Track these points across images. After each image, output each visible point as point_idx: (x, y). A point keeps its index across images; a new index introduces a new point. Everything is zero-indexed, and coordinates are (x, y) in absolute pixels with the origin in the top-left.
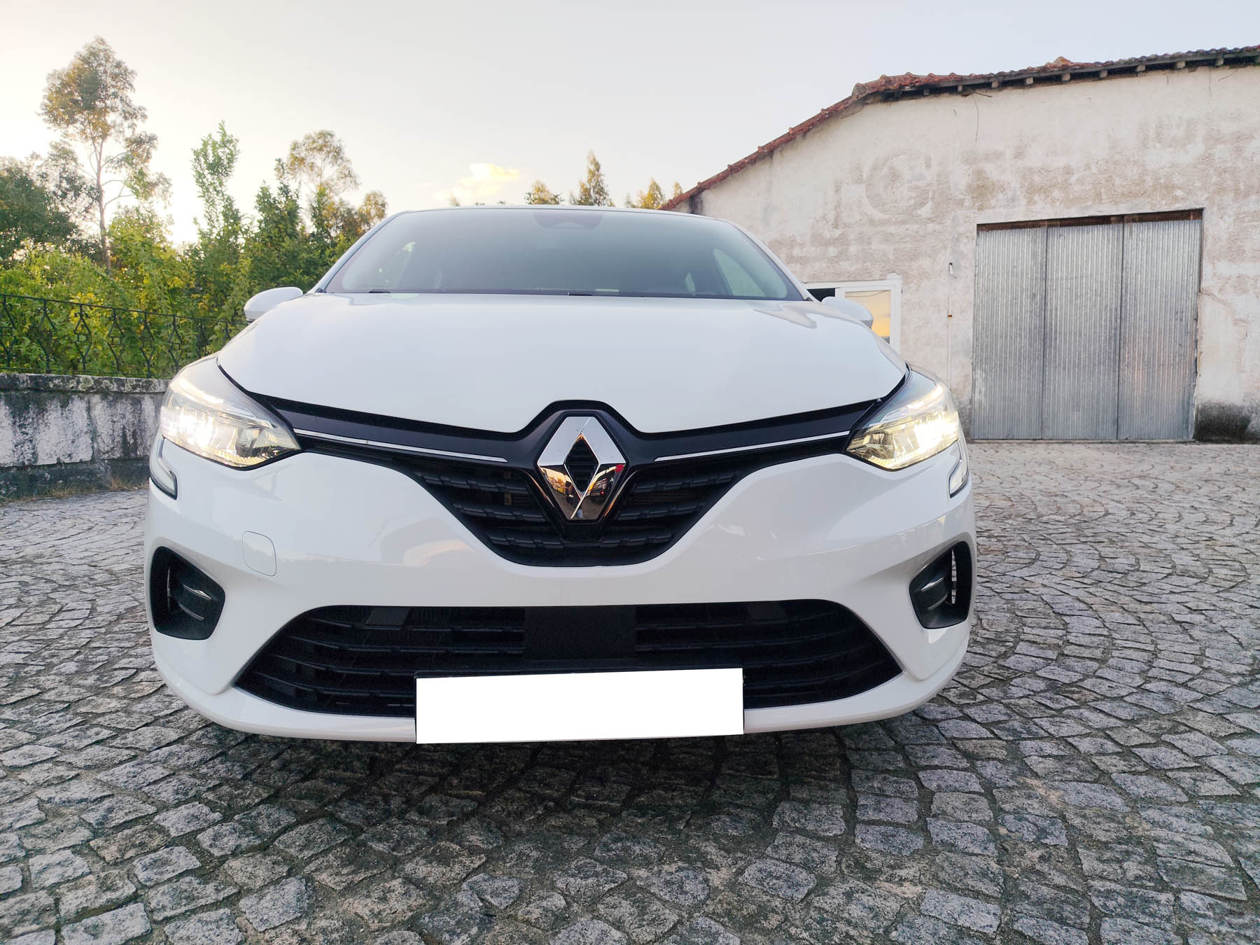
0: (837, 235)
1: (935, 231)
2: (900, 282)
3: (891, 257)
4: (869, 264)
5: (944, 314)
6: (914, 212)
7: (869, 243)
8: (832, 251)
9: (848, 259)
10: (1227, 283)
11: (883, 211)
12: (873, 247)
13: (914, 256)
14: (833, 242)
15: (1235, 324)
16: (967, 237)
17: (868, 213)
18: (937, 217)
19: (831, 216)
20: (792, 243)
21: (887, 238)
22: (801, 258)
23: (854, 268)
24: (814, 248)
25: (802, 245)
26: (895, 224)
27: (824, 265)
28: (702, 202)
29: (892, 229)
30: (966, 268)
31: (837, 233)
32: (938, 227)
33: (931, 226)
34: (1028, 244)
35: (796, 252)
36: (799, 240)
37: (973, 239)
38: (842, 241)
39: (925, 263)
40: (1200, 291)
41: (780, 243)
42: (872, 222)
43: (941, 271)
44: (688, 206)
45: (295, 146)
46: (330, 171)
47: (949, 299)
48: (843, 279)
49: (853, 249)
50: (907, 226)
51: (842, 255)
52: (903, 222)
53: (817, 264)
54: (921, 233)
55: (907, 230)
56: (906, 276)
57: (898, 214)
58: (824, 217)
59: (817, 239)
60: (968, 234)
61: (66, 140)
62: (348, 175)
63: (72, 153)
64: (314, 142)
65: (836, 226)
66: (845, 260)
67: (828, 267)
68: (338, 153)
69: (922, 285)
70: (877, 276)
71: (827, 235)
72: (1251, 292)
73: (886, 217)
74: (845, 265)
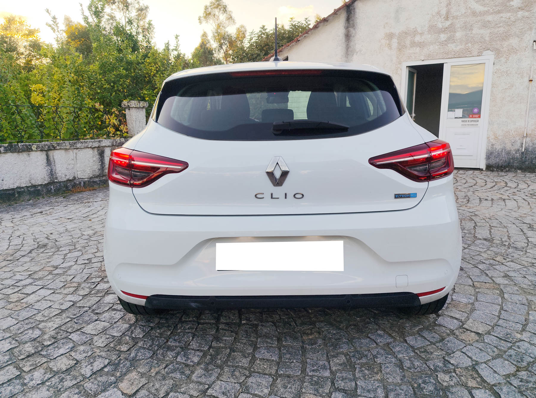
0: (447, 26)
1: (523, 17)
2: (493, 57)
3: (487, 39)
4: (470, 45)
5: (526, 79)
6: (508, 4)
7: (471, 30)
8: (443, 37)
9: (454, 42)
11: (484, 5)
12: (474, 32)
13: (506, 37)
14: (444, 30)
17: (472, 7)
18: (526, 6)
19: (444, 12)
20: (415, 32)
21: (485, 25)
22: (420, 43)
23: (458, 48)
24: (430, 36)
25: (422, 34)
26: (492, 13)
27: (437, 47)
28: (354, 9)
29: (489, 18)
31: (448, 23)
32: (527, 14)
33: (520, 14)
35: (417, 39)
36: (419, 30)
38: (451, 29)
39: (514, 42)
41: (406, 33)
42: (474, 14)
43: (527, 47)
44: (346, 13)
45: (206, 8)
46: (222, 17)
47: (531, 67)
48: (450, 56)
49: (459, 35)
50: (501, 15)
51: (452, 39)
52: (499, 12)
53: (431, 47)
54: (513, 19)
55: (502, 17)
56: (498, 53)
57: (496, 6)
58: (438, 13)
59: (433, 29)
61: (113, 11)
62: (230, 18)
63: (115, 17)
64: (214, 4)
65: (447, 18)
66: (452, 43)
67: (440, 48)
68: (225, 8)
69: (510, 58)
70: (475, 53)
71: (440, 26)
73: (486, 9)
74: (452, 47)
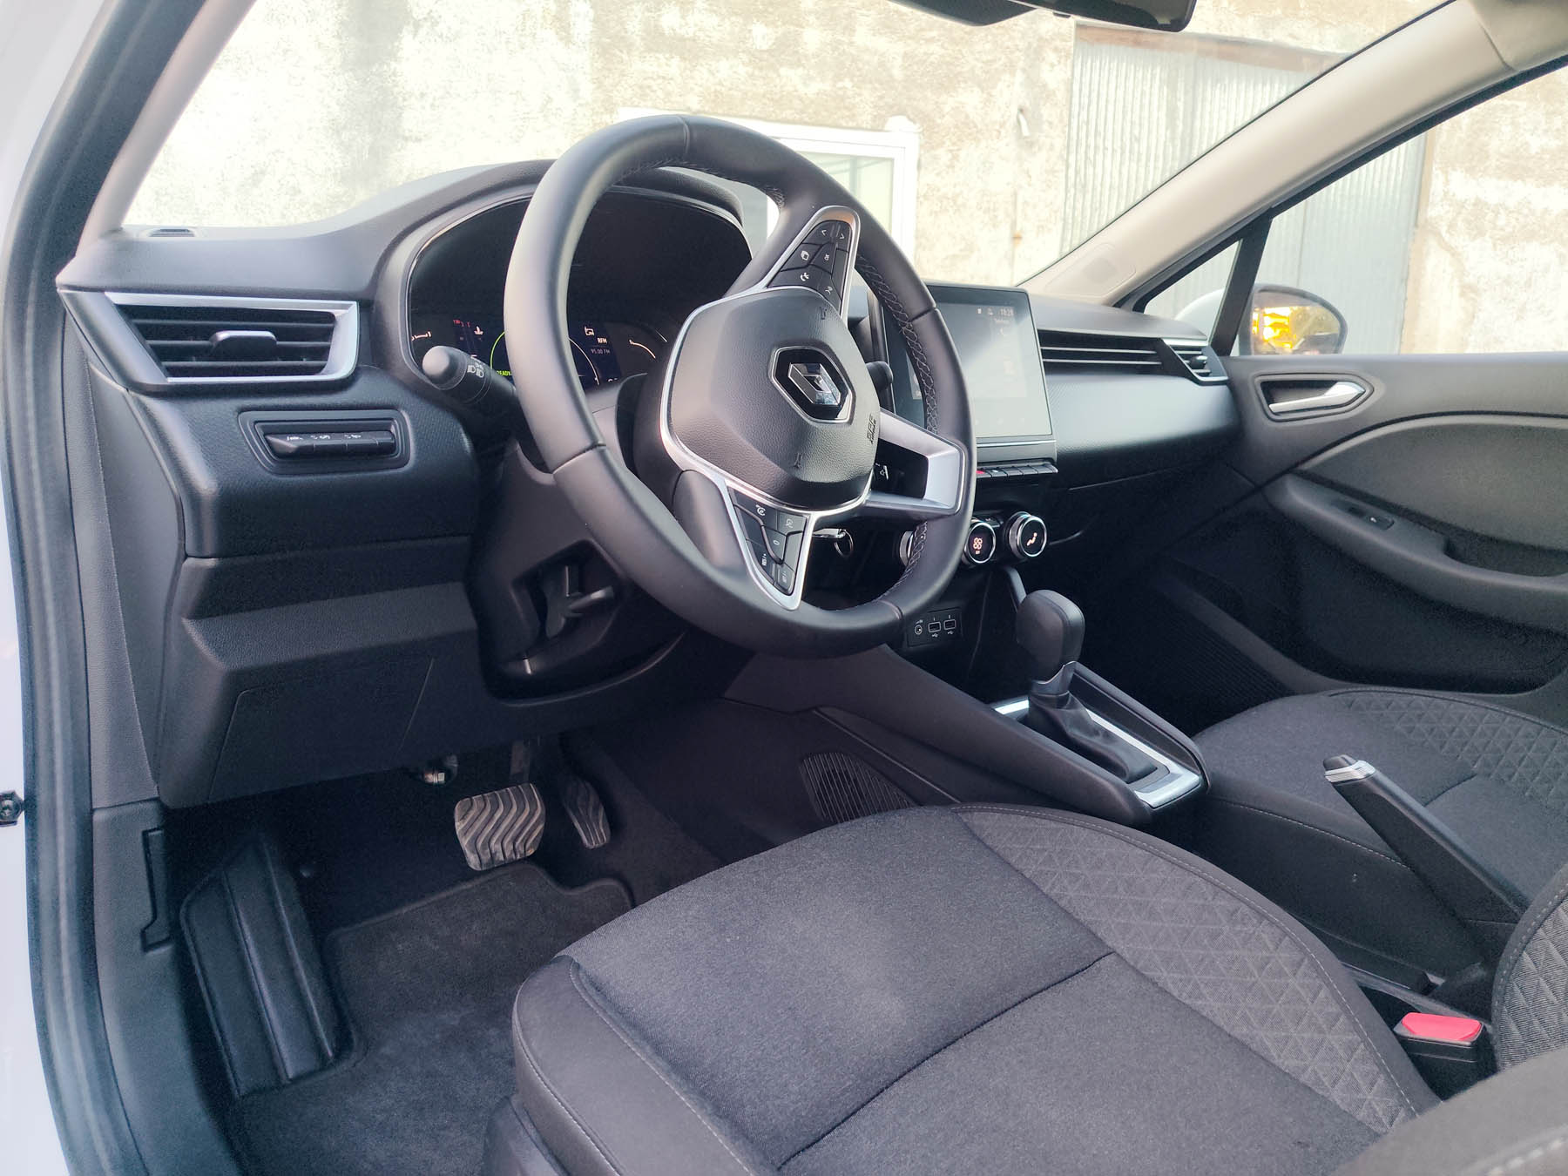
2: (916, 140)
3: (898, 73)
4: (847, 83)
5: (1005, 232)
7: (848, 29)
8: (761, 35)
9: (799, 63)
10: (1459, 213)
12: (858, 40)
13: (948, 79)
15: (1463, 294)
16: (1056, 50)
22: (683, 39)
23: (813, 88)
24: (715, 19)
27: (741, 70)
30: (1050, 123)
34: (1160, 88)
35: (671, 20)
37: (1067, 57)
39: (970, 98)
40: (1416, 225)
43: (1002, 125)
47: (1015, 194)
48: (788, 114)
49: (812, 38)
53: (723, 65)
56: (930, 131)
60: (1058, 43)
66: (792, 65)
67: (751, 76)
69: (963, 154)
70: (866, 119)
72: (1488, 235)
74: (791, 77)
